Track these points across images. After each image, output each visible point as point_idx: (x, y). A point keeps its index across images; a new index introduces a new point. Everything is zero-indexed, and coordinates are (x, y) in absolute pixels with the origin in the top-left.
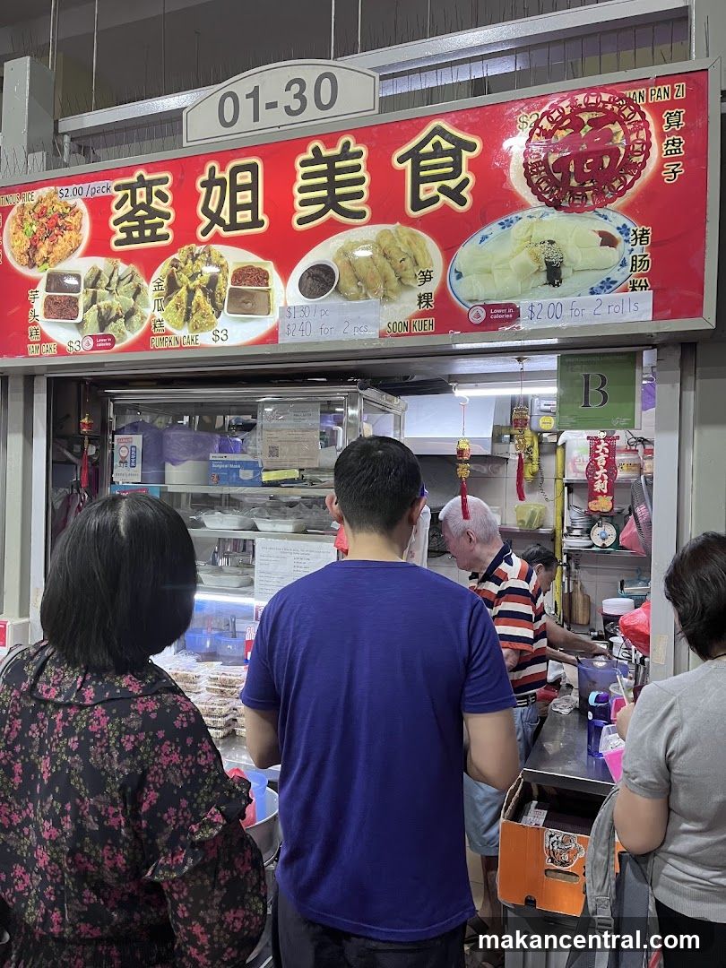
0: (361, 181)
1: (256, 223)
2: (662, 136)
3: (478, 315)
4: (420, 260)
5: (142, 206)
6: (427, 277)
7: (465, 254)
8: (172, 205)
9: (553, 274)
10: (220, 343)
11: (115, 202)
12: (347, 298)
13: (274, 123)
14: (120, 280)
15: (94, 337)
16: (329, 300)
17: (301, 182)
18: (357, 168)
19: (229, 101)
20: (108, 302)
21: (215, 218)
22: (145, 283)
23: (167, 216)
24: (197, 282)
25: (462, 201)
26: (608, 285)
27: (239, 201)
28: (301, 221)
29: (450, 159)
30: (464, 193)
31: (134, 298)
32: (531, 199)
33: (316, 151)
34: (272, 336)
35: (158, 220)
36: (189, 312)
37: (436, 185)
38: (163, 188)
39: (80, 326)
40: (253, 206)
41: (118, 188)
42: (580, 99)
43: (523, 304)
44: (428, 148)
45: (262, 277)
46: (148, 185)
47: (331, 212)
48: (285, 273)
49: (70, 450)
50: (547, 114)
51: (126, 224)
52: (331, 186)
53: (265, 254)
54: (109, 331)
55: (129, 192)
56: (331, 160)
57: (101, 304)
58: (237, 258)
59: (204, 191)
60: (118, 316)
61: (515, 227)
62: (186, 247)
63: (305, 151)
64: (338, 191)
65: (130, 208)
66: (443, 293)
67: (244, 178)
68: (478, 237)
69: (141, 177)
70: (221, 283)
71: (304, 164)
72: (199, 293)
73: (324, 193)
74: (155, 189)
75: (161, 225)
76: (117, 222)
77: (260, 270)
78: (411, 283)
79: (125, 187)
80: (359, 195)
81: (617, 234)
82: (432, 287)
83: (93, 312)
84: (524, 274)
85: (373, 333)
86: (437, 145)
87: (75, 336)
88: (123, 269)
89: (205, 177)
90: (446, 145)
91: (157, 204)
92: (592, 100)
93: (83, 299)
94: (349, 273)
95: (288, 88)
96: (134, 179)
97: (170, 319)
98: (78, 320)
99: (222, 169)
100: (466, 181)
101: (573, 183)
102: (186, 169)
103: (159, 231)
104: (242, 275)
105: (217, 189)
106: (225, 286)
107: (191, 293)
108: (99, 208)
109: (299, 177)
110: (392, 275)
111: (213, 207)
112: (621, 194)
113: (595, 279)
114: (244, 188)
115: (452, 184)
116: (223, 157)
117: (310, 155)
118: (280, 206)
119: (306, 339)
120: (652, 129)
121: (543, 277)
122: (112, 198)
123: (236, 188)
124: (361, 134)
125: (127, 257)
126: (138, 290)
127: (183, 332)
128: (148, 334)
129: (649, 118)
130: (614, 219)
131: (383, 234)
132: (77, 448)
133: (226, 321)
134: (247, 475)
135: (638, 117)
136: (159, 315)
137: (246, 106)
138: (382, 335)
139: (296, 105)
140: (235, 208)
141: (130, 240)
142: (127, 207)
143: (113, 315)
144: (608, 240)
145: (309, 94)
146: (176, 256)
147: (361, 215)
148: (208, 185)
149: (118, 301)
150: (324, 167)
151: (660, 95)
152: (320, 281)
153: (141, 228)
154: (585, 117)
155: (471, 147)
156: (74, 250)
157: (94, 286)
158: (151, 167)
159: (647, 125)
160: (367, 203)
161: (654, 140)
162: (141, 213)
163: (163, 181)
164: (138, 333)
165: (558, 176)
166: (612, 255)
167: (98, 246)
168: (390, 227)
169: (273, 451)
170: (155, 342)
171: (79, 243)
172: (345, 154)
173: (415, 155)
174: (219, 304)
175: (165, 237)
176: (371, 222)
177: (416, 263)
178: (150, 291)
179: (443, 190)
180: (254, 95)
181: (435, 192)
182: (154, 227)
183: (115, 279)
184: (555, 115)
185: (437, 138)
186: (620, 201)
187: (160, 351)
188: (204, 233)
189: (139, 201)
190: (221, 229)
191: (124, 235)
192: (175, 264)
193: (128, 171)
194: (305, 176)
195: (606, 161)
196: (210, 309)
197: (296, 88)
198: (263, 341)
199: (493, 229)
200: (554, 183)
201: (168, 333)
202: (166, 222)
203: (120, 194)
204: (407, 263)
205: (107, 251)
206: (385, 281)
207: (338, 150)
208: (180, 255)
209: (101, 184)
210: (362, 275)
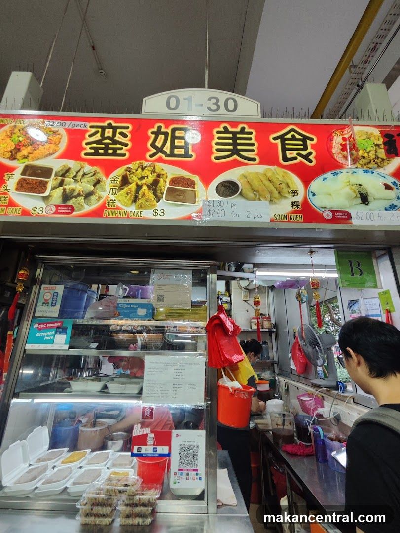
0: (253, 145)
1: (187, 155)
3: (328, 215)
4: (290, 184)
5: (108, 138)
7: (315, 185)
8: (131, 140)
9: (365, 199)
10: (158, 217)
11: (89, 133)
12: (247, 199)
13: (201, 112)
14: (84, 174)
15: (57, 206)
16: (235, 200)
17: (216, 140)
18: (250, 139)
19: (173, 99)
20: (73, 186)
21: (160, 150)
22: (104, 178)
23: (126, 145)
24: (144, 181)
25: (310, 161)
26: (393, 207)
27: (177, 144)
28: (217, 158)
29: (301, 143)
30: (311, 157)
31: (95, 185)
35: (118, 146)
36: (136, 197)
37: (295, 152)
38: (124, 131)
39: (46, 199)
40: (185, 147)
41: (92, 127)
43: (352, 212)
45: (192, 184)
46: (115, 129)
47: (236, 156)
48: (206, 182)
51: (95, 145)
52: (235, 144)
54: (70, 203)
55: (100, 130)
56: (234, 134)
57: (67, 187)
58: (171, 172)
59: (153, 136)
60: (79, 195)
61: (340, 176)
62: (138, 162)
63: (219, 127)
64: (239, 147)
65: (100, 138)
66: (306, 203)
67: (180, 133)
68: (321, 178)
69: (110, 124)
70: (161, 183)
71: (218, 132)
72: (145, 188)
73: (231, 147)
74: (119, 131)
75: (121, 149)
76: (87, 144)
77: (189, 180)
78: (286, 195)
79: (98, 127)
80: (252, 151)
81: (392, 186)
82: (299, 198)
83: (59, 192)
84: (349, 198)
85: (265, 219)
87: (42, 204)
88: (88, 168)
89: (155, 130)
90: (298, 136)
91: (118, 137)
93: (52, 183)
94: (247, 186)
95: (209, 99)
96: (105, 124)
97: (120, 200)
98: (46, 194)
99: (166, 128)
100: (311, 153)
102: (141, 125)
103: (119, 152)
104: (174, 181)
105: (162, 136)
106: (165, 185)
107: (139, 187)
109: (215, 137)
110: (275, 191)
111: (159, 144)
113: (385, 204)
114: (179, 138)
115: (304, 153)
116: (167, 122)
117: (222, 129)
119: (221, 219)
121: (359, 201)
122: (87, 131)
123: (175, 137)
124: (251, 125)
125: (92, 163)
126: (98, 182)
127: (132, 209)
128: (103, 207)
130: (388, 179)
131: (267, 170)
133: (163, 204)
136: (112, 197)
137: (183, 103)
138: (272, 221)
139: (214, 107)
140: (173, 147)
141: (96, 154)
142: (98, 137)
143: (76, 193)
144: (388, 187)
145: (221, 104)
146: (130, 166)
147: (254, 160)
148: (157, 134)
149: (82, 186)
150: (230, 136)
152: (229, 189)
153: (106, 149)
155: (312, 139)
156: (50, 155)
157: (63, 175)
158: (116, 120)
160: (257, 155)
162: (107, 141)
163: (127, 128)
164: (94, 206)
166: (392, 194)
167: (71, 154)
168: (272, 168)
170: (107, 213)
171: (56, 151)
172: (243, 132)
173: (282, 138)
174: (159, 194)
175: (124, 155)
176: (260, 163)
177: (288, 186)
178: (108, 182)
179: (299, 154)
180: (189, 99)
181: (295, 155)
182: (115, 149)
183: (81, 173)
185: (293, 133)
187: (110, 219)
188: (151, 156)
189: (106, 135)
190: (163, 156)
191: (92, 151)
192: (128, 170)
193: (103, 120)
194: (219, 138)
196: (152, 197)
197: (214, 100)
198: (189, 218)
199: (329, 175)
201: (118, 208)
202: (125, 148)
203: (93, 130)
204: (283, 185)
205: (77, 158)
206: (271, 193)
207: (238, 130)
208: (133, 166)
209: (80, 123)
210: (256, 188)
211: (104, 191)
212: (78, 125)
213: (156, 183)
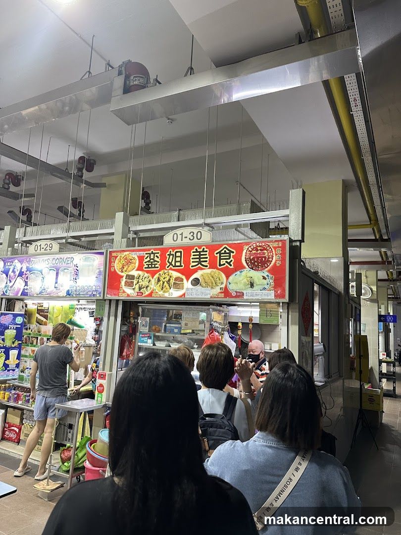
0: (207, 258)
1: (181, 266)
2: (276, 254)
4: (220, 278)
6: (222, 283)
7: (231, 278)
8: (160, 259)
9: (252, 285)
10: (170, 296)
11: (145, 257)
12: (203, 287)
13: (186, 241)
14: (145, 278)
16: (198, 287)
17: (192, 257)
18: (206, 255)
19: (175, 235)
20: (142, 283)
21: (171, 264)
22: (152, 279)
23: (159, 262)
24: (165, 280)
25: (231, 265)
26: (264, 289)
27: (177, 260)
28: (192, 266)
29: (228, 255)
30: (231, 263)
31: (149, 283)
32: (247, 267)
33: (196, 249)
34: (184, 294)
35: (156, 263)
36: (163, 287)
37: (225, 261)
38: (158, 255)
40: (180, 262)
42: (258, 244)
43: (245, 292)
44: (223, 252)
45: (182, 280)
46: (154, 254)
47: (199, 265)
48: (188, 279)
49: (126, 321)
50: (250, 247)
51: (148, 263)
52: (200, 258)
53: (182, 274)
54: (141, 291)
56: (200, 252)
57: (140, 284)
58: (175, 274)
59: (168, 257)
60: (144, 287)
61: (243, 273)
62: (163, 271)
63: (194, 249)
64: (201, 260)
65: (149, 259)
66: (226, 288)
67: (178, 254)
68: (234, 274)
69: (152, 252)
70: (171, 280)
71: (193, 252)
72: (166, 283)
73: (198, 260)
74: (156, 255)
76: (145, 263)
77: (181, 278)
78: (218, 284)
79: (148, 254)
80: (206, 261)
81: (266, 277)
82: (223, 286)
83: (137, 286)
84: (245, 285)
85: (209, 296)
86: (225, 251)
87: (132, 291)
88: (146, 275)
89: (169, 253)
90: (227, 251)
91: (156, 259)
92: (260, 244)
93: (135, 282)
94: (203, 280)
95: (190, 234)
96: (150, 252)
97: (157, 288)
98: (133, 288)
99: (173, 252)
100: (232, 260)
101: (256, 264)
102: (164, 251)
103: (156, 266)
104: (176, 279)
105: (171, 256)
106: (172, 281)
107: (164, 283)
108: (141, 259)
109: (192, 255)
110: (214, 282)
111: (170, 261)
112: (267, 267)
113: (261, 287)
114: (178, 257)
115: (229, 261)
116: (173, 249)
118: (187, 263)
119: (192, 296)
120: (274, 253)
121: (250, 286)
123: (176, 257)
124: (207, 247)
125: (148, 272)
126: (150, 281)
127: (161, 293)
128: (152, 292)
129: (273, 250)
130: (266, 274)
131: (212, 272)
132: (128, 321)
133: (172, 290)
134: (176, 331)
135: (271, 250)
136: (155, 288)
137: (180, 237)
138: (211, 297)
139: (192, 238)
140: (176, 262)
141: (148, 268)
142: (148, 259)
144: (264, 278)
145: (195, 235)
146: (160, 273)
147: (207, 266)
148: (169, 255)
149: (145, 283)
150: (198, 253)
151: (276, 245)
152: (196, 282)
153: (152, 265)
154: (259, 248)
155: (233, 252)
156: (133, 269)
157: (138, 278)
158: (155, 249)
159: (272, 252)
160: (208, 263)
161: (274, 255)
162: (152, 261)
163: (158, 253)
164: (149, 292)
165: (253, 261)
166: (265, 282)
167: (140, 268)
168: (214, 270)
169: (186, 324)
170: (153, 295)
171: (135, 267)
172: (203, 251)
173: (220, 253)
174: (170, 286)
175: (158, 267)
176: (209, 268)
177: (220, 280)
178: (153, 281)
179: (226, 262)
180: (182, 234)
181: (224, 263)
182: (155, 264)
183: (144, 277)
184: (252, 247)
185: (225, 249)
186: (266, 269)
187: (154, 297)
188: (168, 267)
189: (151, 258)
190: (172, 267)
191: (147, 266)
192: (160, 275)
193: (149, 250)
194: (194, 255)
195: (264, 259)
196: (168, 287)
197: (192, 234)
198: (181, 296)
199: (238, 273)
200: (251, 263)
201: (157, 293)
202: (158, 264)
203: (147, 255)
204: (218, 279)
205: (142, 270)
206: (212, 283)
207: (201, 250)
208: (161, 272)
209: (142, 252)
210: (206, 282)
211: (152, 285)
212: (142, 253)
213: (169, 280)
